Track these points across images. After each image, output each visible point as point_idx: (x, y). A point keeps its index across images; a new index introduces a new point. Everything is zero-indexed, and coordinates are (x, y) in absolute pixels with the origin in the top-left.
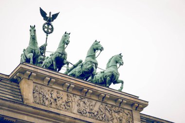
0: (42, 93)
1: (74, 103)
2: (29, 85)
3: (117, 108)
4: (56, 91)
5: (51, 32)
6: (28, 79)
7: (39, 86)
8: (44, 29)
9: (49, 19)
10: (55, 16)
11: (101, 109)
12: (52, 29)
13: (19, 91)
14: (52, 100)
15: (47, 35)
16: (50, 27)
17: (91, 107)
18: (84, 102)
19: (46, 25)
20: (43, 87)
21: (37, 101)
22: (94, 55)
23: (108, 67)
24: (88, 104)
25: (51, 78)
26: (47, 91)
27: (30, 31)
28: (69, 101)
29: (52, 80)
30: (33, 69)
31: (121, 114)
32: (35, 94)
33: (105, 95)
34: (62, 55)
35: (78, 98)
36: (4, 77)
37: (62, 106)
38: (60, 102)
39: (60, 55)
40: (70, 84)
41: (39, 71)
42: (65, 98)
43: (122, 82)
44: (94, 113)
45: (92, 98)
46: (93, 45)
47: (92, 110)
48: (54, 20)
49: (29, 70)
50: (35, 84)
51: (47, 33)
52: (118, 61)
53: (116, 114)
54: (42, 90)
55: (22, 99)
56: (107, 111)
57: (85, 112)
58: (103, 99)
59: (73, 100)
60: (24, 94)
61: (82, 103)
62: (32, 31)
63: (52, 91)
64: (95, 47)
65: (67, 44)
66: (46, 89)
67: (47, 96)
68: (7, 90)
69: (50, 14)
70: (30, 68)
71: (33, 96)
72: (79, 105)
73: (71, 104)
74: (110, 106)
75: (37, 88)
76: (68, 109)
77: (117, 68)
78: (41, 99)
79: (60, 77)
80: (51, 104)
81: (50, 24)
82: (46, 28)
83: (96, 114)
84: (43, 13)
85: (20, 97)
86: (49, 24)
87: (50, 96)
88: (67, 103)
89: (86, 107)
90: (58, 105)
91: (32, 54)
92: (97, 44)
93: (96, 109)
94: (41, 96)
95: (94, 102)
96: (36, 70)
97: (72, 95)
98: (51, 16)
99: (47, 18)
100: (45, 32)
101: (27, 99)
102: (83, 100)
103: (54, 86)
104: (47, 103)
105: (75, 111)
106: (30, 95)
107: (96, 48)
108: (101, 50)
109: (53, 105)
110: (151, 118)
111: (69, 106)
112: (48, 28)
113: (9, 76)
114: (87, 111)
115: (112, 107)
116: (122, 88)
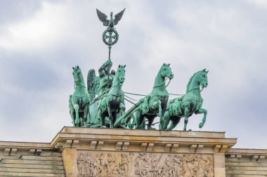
0: (89, 162)
1: (130, 165)
2: (72, 155)
3: (192, 155)
4: (106, 153)
5: (115, 42)
6: (71, 148)
7: (84, 152)
8: (104, 40)
9: (110, 23)
11: (168, 163)
12: (117, 37)
13: (61, 164)
14: (102, 168)
15: (110, 48)
16: (113, 34)
17: (154, 164)
18: (144, 160)
19: (108, 34)
20: (90, 152)
21: (83, 173)
22: (164, 84)
23: (188, 91)
24: (149, 161)
25: (98, 140)
26: (95, 157)
27: (73, 74)
28: (124, 162)
29: (100, 142)
30: (74, 136)
31: (196, 163)
32: (81, 165)
33: (173, 144)
34: (117, 97)
35: (136, 155)
38: (112, 167)
39: (114, 98)
40: (123, 142)
41: (82, 136)
43: (205, 113)
44: (157, 172)
45: (156, 151)
46: (160, 71)
47: (153, 167)
49: (69, 139)
50: (80, 152)
51: (110, 44)
53: (190, 165)
54: (89, 158)
55: (65, 174)
56: (176, 164)
57: (144, 172)
58: (171, 149)
59: (130, 160)
61: (141, 162)
62: (76, 74)
63: (102, 155)
64: (163, 74)
65: (122, 82)
66: (94, 154)
67: (95, 164)
69: (111, 16)
70: (71, 136)
72: (137, 164)
73: (126, 167)
74: (181, 155)
76: (122, 174)
78: (88, 168)
79: (109, 137)
80: (101, 172)
81: (114, 31)
82: (107, 37)
83: (159, 172)
84: (102, 17)
85: (63, 172)
86: (111, 31)
87: (99, 162)
88: (121, 166)
89: (146, 166)
90: (110, 171)
91: (78, 106)
92: (165, 69)
93: (161, 164)
94: (88, 165)
95: (158, 155)
97: (128, 153)
99: (108, 21)
100: (106, 43)
102: (143, 157)
103: (103, 149)
104: (95, 172)
105: (132, 174)
106: (74, 168)
108: (171, 79)
109: (104, 173)
111: (124, 170)
112: (110, 37)
113: (50, 143)
114: (148, 170)
115: (184, 156)
116: (204, 121)
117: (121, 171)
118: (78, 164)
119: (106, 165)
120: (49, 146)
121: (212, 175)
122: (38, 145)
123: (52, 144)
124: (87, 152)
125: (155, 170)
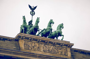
1: (41, 47)
2: (22, 42)
3: (60, 47)
4: (34, 43)
5: (34, 15)
6: (22, 40)
7: (26, 42)
8: (31, 14)
9: (33, 9)
10: (35, 8)
11: (53, 49)
12: (34, 13)
13: (18, 44)
14: (32, 47)
15: (32, 16)
16: (33, 12)
17: (49, 48)
18: (46, 47)
19: (32, 12)
20: (28, 42)
21: (26, 48)
22: (51, 25)
23: (57, 29)
24: (47, 47)
25: (31, 38)
26: (30, 44)
27: (23, 18)
29: (32, 39)
31: (62, 50)
32: (25, 45)
33: (55, 43)
34: (37, 27)
35: (43, 45)
36: (13, 39)
37: (36, 49)
38: (36, 48)
39: (36, 27)
40: (39, 40)
41: (26, 36)
42: (38, 46)
43: (63, 36)
44: (50, 51)
45: (49, 44)
46: (50, 21)
47: (49, 49)
48: (35, 9)
49: (22, 36)
50: (25, 41)
51: (32, 15)
52: (61, 26)
53: (60, 50)
54: (28, 43)
55: (20, 48)
56: (55, 49)
57: (46, 50)
58: (54, 44)
60: (20, 46)
61: (45, 47)
62: (24, 18)
63: (32, 43)
65: (38, 22)
66: (30, 43)
67: (30, 46)
68: (13, 45)
69: (33, 7)
70: (22, 35)
71: (24, 46)
72: (43, 48)
73: (40, 48)
75: (26, 43)
76: (39, 50)
77: (61, 30)
78: (28, 47)
79: (35, 38)
80: (32, 49)
81: (34, 11)
82: (31, 13)
83: (51, 51)
84: (30, 7)
85: (19, 47)
87: (31, 45)
88: (38, 47)
89: (47, 49)
90: (35, 49)
91: (24, 28)
92: (51, 21)
93: (51, 49)
94: (27, 46)
95: (50, 46)
96: (25, 36)
97: (41, 44)
98: (34, 8)
100: (31, 15)
101: (22, 48)
102: (45, 46)
103: (33, 41)
104: (30, 48)
105: (42, 51)
106: (23, 46)
107: (51, 22)
108: (53, 24)
109: (33, 49)
110: (76, 49)
111: (39, 49)
112: (33, 13)
113: (14, 38)
114: (47, 50)
115: (58, 47)
116: (63, 38)
117: (38, 49)
118: (24, 45)
119: (34, 47)
120: (14, 39)
121: (67, 54)
122: (10, 38)
123: (15, 38)
124: (27, 42)
125: (49, 50)
